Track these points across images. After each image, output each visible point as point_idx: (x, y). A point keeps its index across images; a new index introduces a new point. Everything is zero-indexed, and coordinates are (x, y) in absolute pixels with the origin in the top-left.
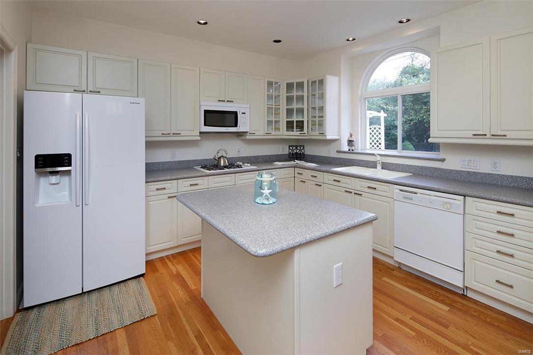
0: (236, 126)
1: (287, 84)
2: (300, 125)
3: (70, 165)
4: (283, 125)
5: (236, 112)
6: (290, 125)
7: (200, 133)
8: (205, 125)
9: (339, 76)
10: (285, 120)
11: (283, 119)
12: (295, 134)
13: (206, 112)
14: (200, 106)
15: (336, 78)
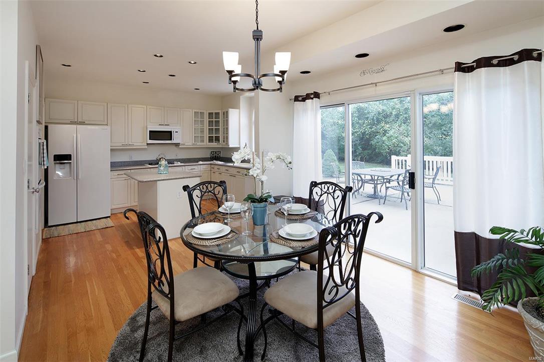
0: (171, 140)
1: (209, 113)
2: (217, 139)
3: (71, 160)
4: (206, 139)
5: (171, 132)
6: (211, 139)
7: (147, 144)
8: (150, 139)
9: (239, 109)
10: (208, 136)
11: (206, 135)
12: (214, 145)
13: (151, 132)
14: (147, 128)
15: (238, 110)
